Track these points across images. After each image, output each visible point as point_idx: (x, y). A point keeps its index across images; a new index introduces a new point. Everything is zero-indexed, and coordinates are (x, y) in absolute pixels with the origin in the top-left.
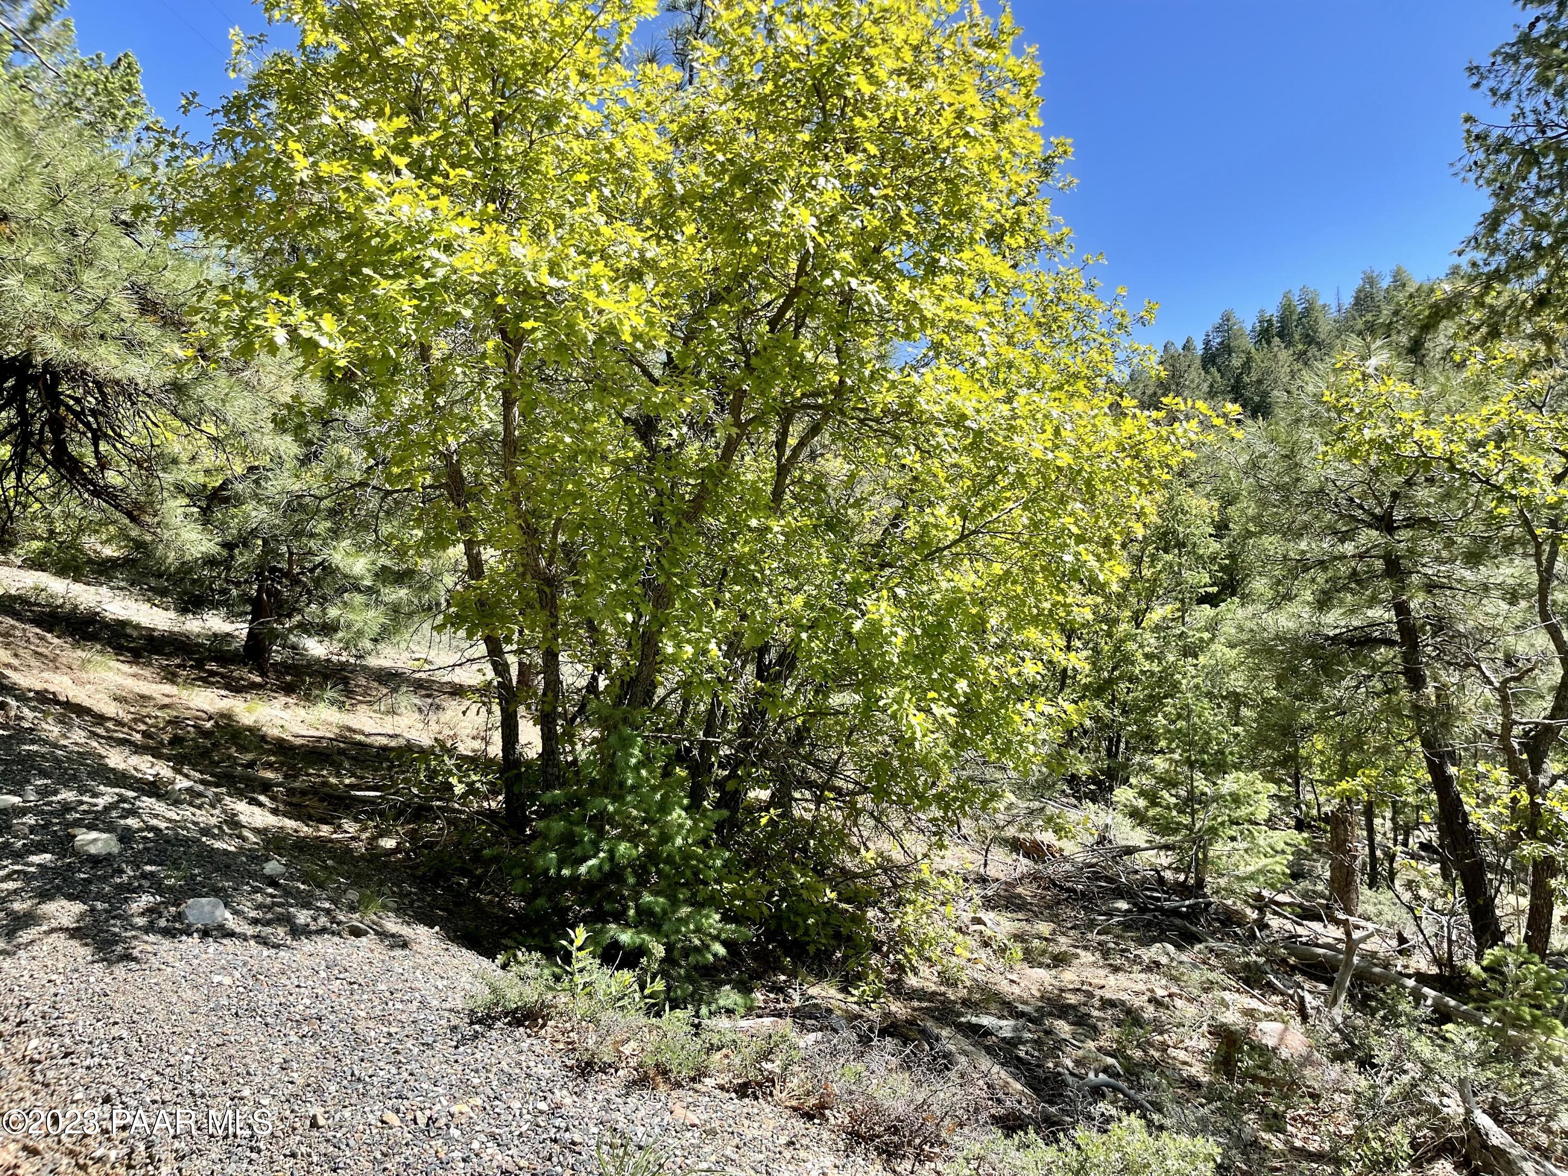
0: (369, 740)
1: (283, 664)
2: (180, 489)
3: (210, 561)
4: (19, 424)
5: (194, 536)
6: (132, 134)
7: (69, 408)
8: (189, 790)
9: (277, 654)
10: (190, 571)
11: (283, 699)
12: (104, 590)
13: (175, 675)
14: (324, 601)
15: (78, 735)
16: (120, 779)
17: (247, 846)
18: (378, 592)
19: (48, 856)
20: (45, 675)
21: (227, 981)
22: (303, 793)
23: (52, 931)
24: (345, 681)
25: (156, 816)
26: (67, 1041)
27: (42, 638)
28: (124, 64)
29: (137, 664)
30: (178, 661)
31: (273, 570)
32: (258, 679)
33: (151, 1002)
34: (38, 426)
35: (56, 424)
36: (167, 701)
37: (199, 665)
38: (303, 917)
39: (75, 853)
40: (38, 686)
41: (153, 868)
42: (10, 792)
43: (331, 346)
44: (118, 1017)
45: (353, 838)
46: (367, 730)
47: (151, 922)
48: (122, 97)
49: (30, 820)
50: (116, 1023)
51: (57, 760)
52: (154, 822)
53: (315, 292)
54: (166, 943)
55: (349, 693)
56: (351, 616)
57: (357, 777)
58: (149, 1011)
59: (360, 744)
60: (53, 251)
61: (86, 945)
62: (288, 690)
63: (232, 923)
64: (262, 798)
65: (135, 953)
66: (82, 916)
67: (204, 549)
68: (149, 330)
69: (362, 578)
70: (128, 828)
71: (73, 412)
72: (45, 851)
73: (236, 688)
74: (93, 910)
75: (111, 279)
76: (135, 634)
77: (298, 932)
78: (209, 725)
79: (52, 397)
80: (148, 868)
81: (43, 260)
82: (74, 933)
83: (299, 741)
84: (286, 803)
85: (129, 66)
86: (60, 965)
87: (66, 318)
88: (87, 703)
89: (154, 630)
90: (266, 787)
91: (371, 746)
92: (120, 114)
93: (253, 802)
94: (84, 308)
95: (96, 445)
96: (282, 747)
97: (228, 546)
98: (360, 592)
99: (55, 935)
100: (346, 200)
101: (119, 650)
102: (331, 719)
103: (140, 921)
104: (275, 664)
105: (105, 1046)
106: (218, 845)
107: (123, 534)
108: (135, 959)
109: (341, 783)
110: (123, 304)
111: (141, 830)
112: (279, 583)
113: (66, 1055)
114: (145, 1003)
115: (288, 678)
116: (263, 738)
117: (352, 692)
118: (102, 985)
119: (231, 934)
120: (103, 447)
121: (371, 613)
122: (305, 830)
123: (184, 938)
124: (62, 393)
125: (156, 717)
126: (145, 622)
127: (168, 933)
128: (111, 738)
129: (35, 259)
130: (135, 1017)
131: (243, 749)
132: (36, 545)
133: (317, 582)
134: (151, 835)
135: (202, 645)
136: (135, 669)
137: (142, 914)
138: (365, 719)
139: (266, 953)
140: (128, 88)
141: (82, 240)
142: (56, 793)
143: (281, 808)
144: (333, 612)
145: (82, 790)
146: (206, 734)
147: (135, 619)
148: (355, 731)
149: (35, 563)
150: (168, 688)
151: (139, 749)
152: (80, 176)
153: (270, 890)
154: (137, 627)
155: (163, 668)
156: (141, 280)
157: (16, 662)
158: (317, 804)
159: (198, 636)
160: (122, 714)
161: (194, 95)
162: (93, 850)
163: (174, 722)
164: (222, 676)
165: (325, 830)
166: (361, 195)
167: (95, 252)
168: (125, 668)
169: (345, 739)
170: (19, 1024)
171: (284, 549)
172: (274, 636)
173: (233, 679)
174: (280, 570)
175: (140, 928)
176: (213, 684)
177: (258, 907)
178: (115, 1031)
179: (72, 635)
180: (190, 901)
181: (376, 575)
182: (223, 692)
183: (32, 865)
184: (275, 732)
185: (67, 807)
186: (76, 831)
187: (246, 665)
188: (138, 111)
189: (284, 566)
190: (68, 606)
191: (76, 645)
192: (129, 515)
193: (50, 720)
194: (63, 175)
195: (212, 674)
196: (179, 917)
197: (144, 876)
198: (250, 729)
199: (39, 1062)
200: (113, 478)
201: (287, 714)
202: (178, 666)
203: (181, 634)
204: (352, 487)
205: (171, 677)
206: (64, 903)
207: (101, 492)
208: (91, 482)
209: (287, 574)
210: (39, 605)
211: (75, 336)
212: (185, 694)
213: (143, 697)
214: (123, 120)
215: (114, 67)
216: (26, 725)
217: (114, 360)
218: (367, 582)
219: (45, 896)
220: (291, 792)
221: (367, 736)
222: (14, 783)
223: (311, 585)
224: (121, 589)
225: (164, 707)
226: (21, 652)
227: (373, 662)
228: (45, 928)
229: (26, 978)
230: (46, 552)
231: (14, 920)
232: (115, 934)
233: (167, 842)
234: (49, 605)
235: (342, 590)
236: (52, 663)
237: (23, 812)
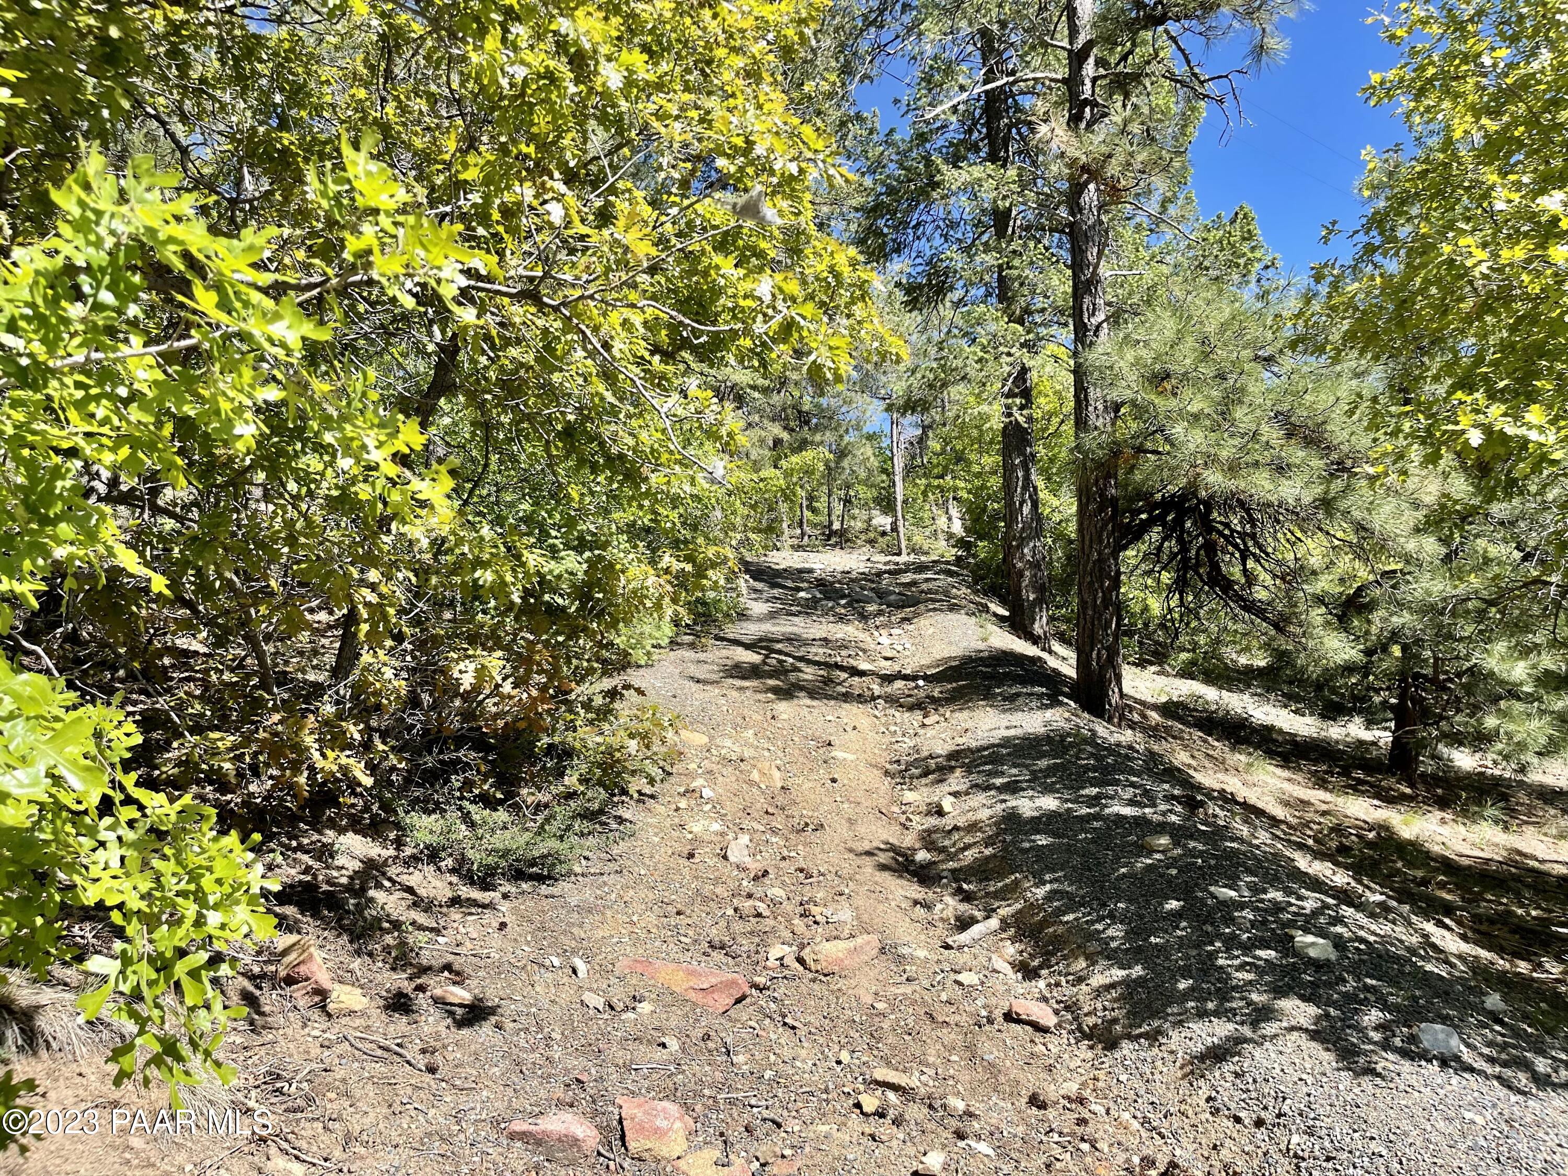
0: (1546, 867)
1: (1434, 776)
2: (1320, 600)
3: (1349, 668)
4: (1179, 552)
5: (1336, 644)
6: (1253, 278)
7: (1221, 534)
8: (1381, 904)
9: (1426, 766)
10: (1333, 677)
11: (1439, 814)
12: (1246, 697)
13: (1325, 781)
14: (1475, 709)
15: (1263, 837)
16: (1316, 884)
17: (1457, 974)
18: (1540, 699)
19: (1273, 953)
20: (1219, 775)
21: (1479, 1120)
22: (1491, 921)
23: (1292, 1029)
24: (1505, 797)
25: (1362, 928)
26: (1327, 1144)
27: (1205, 741)
28: (1240, 216)
29: (1289, 768)
30: (1324, 768)
31: (1417, 676)
32: (1408, 791)
33: (1405, 1125)
34: (1193, 552)
35: (1210, 548)
36: (1324, 807)
37: (1346, 773)
38: (1542, 1065)
39: (1296, 954)
40: (1217, 786)
41: (1374, 982)
42: (1225, 886)
43: (1542, 439)
44: (1373, 1132)
45: (1557, 981)
46: (1540, 856)
47: (1386, 1039)
48: (1245, 248)
49: (1248, 914)
50: (1372, 1138)
51: (1255, 857)
52: (1362, 933)
53: (1501, 384)
54: (1406, 1066)
55: (1512, 812)
56: (1512, 727)
57: (1543, 909)
58: (1406, 1134)
59: (1533, 870)
60: (1207, 397)
61: (1328, 1050)
62: (1443, 804)
63: (1467, 1056)
64: (1447, 921)
65: (1379, 1068)
66: (1318, 1019)
67: (1347, 657)
68: (1297, 454)
69: (1521, 684)
70: (1340, 936)
71: (1224, 536)
72: (1269, 948)
73: (1389, 799)
74: (1327, 1015)
75: (1258, 412)
76: (1280, 739)
77: (1542, 1081)
78: (1371, 835)
79: (1206, 525)
80: (1368, 981)
81: (1201, 406)
82: (1314, 1035)
83: (1465, 862)
84: (1475, 931)
85: (1245, 216)
86: (1308, 1066)
87: (1224, 454)
88: (1260, 805)
89: (1296, 735)
90: (1448, 910)
91: (1548, 874)
92: (1242, 261)
93: (1440, 924)
94: (1237, 441)
95: (1244, 565)
96: (1447, 865)
97: (1369, 653)
98: (1519, 699)
99: (1295, 1033)
100: (1532, 282)
101: (1270, 754)
102: (1496, 840)
103: (1376, 1036)
104: (1423, 775)
105: (1366, 1159)
106: (1429, 967)
107: (1266, 646)
108: (1379, 1075)
109: (1529, 914)
110: (1272, 433)
111: (1351, 940)
112: (1424, 690)
113: (1328, 1159)
114: (1398, 1123)
115: (1439, 791)
116: (1428, 855)
117: (1514, 810)
118: (1352, 1095)
119: (1472, 1070)
120: (1250, 564)
121: (1535, 724)
122: (1502, 964)
123: (1423, 1063)
124: (1214, 520)
125: (1320, 824)
126: (1286, 727)
127: (1405, 1054)
128: (1289, 841)
129: (1194, 408)
130: (1392, 1137)
131: (1410, 864)
132: (1184, 656)
133: (1469, 689)
134: (1362, 947)
135: (1344, 752)
136: (1286, 774)
137: (1376, 1029)
138: (1535, 843)
139: (1514, 1098)
140: (1248, 236)
141: (1231, 382)
142: (1265, 891)
143: (1470, 934)
144: (1491, 722)
145: (1288, 892)
146: (1370, 844)
147: (1278, 724)
148: (1525, 855)
149: (1186, 673)
150: (1322, 795)
151: (1319, 855)
152: (1224, 328)
153: (1497, 1028)
154: (1281, 731)
155: (1310, 772)
156: (1285, 407)
157: (1194, 763)
158: (1508, 936)
159: (1337, 742)
160: (1290, 819)
161: (1334, 223)
162: (1312, 953)
163: (1337, 829)
164: (1372, 786)
165: (1523, 967)
166: (1549, 272)
167: (1243, 390)
168: (1278, 771)
169: (1516, 864)
170: (1279, 1116)
171: (1427, 653)
172: (1422, 744)
173: (1383, 788)
174: (1425, 677)
175: (1375, 1043)
176: (1363, 792)
177: (1490, 1044)
178: (1374, 1146)
179: (1229, 740)
180: (1423, 1025)
181: (1538, 679)
182: (1376, 802)
183: (1260, 959)
184: (1436, 849)
185: (1278, 908)
186: (1293, 932)
187: (1394, 775)
188: (1258, 254)
189: (1428, 671)
190: (1221, 713)
191: (1233, 749)
192: (1276, 626)
193: (1237, 819)
194: (1211, 328)
195: (1361, 782)
196: (1413, 1039)
197: (1367, 988)
198: (1411, 843)
199: (1304, 1159)
200: (1260, 594)
201: (1446, 830)
202: (1326, 772)
203: (1323, 740)
204: (1526, 585)
205: (1321, 783)
206: (1298, 1002)
207: (1250, 607)
208: (1242, 598)
209: (1434, 680)
210: (1196, 710)
211: (1233, 468)
212: (1340, 800)
213: (1302, 801)
214: (1246, 265)
215: (1233, 222)
216: (1222, 823)
217: (1268, 486)
218: (1527, 689)
219: (1279, 992)
220: (1476, 918)
221: (1543, 862)
222: (1229, 878)
223: (1460, 693)
224: (1260, 695)
225: (1324, 813)
226: (1196, 753)
227: (1535, 777)
228: (1285, 1024)
229: (1278, 1071)
230: (1193, 663)
231: (1254, 1010)
232: (1353, 1044)
233: (1380, 956)
234: (1205, 711)
235: (1496, 699)
236: (1220, 764)
237: (1242, 906)
